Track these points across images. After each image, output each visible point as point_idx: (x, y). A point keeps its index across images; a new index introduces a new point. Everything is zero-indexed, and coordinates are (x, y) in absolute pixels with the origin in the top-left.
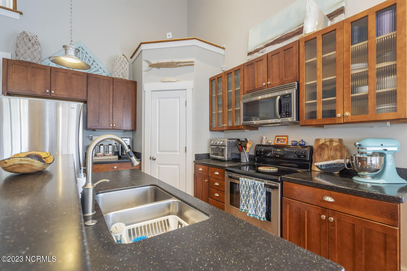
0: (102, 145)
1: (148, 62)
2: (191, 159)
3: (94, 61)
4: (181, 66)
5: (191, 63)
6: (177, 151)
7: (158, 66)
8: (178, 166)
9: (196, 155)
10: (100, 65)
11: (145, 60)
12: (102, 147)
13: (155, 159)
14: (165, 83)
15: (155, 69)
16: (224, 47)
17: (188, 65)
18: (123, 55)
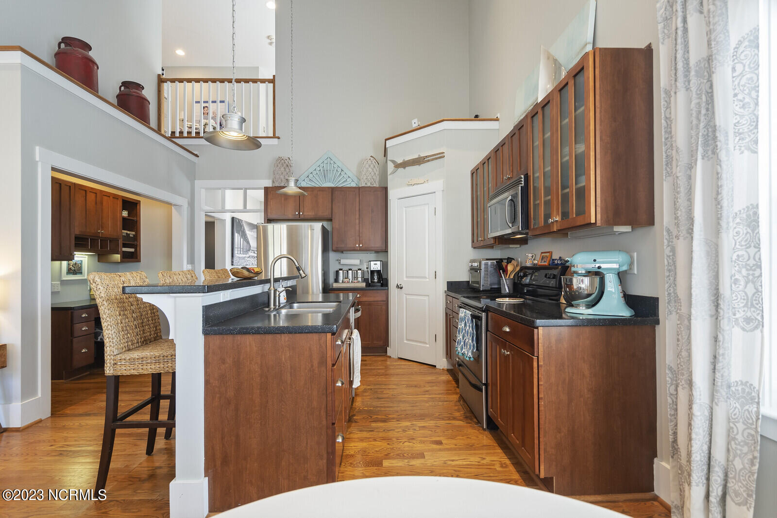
0: (351, 269)
1: (393, 162)
2: (442, 287)
3: (342, 170)
4: (429, 161)
5: (441, 155)
6: (425, 278)
7: (405, 165)
8: (428, 297)
9: (448, 283)
10: (349, 174)
11: (390, 160)
12: (350, 272)
13: (401, 288)
14: (411, 187)
15: (401, 170)
16: (497, 117)
17: (437, 159)
18: (371, 156)
